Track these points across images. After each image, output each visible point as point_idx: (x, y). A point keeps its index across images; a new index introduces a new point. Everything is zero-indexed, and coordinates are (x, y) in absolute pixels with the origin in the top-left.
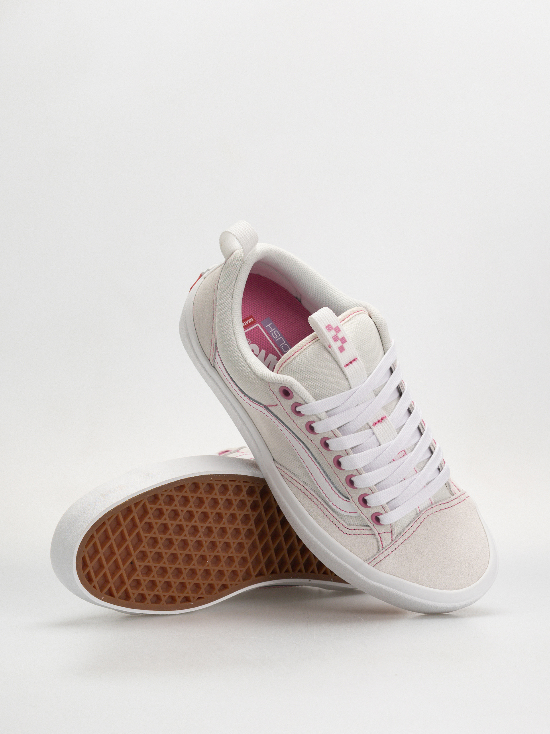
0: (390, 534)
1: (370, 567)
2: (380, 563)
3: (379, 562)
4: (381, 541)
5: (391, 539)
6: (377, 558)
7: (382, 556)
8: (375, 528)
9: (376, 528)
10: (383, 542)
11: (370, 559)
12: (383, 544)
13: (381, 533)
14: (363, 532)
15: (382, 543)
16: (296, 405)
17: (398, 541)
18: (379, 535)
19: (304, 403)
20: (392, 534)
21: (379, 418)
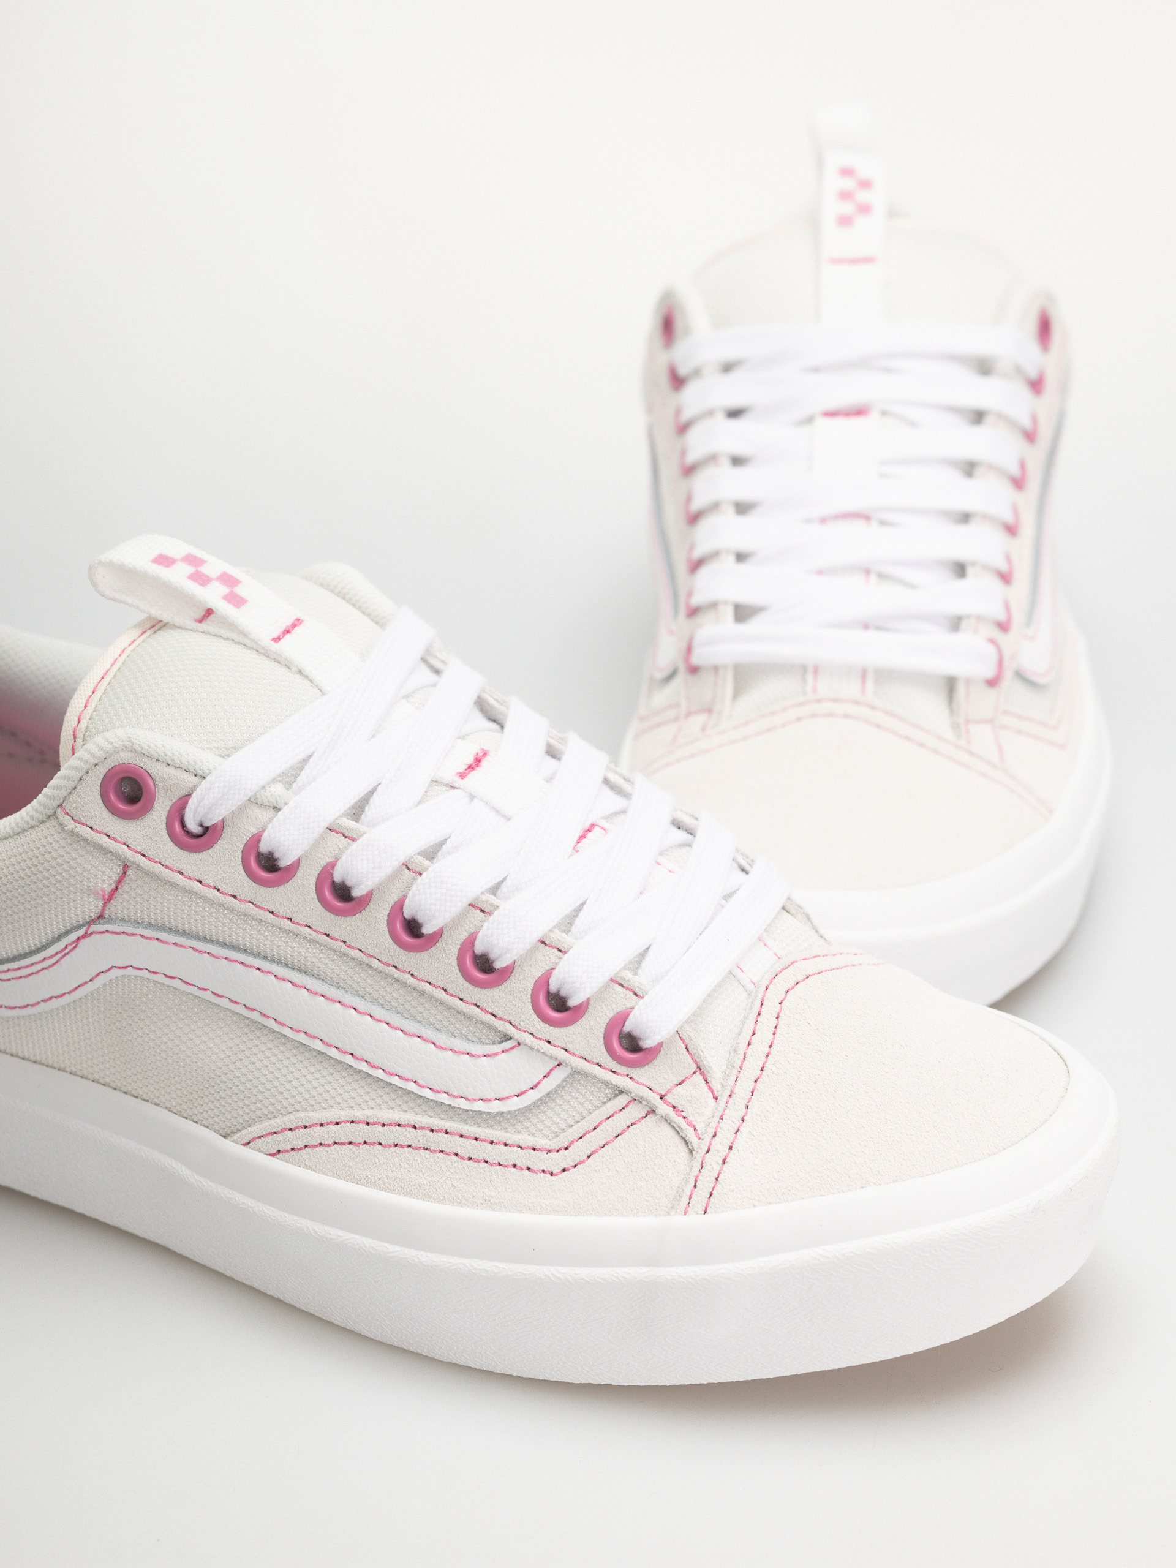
0: (698, 1077)
1: (696, 1218)
2: (719, 1187)
3: (713, 1188)
4: (684, 1118)
5: (711, 1095)
6: (700, 1177)
7: (714, 1160)
8: (637, 1082)
9: (640, 1081)
10: (691, 1118)
11: (680, 1197)
12: (694, 1123)
13: (669, 1091)
14: (610, 1128)
15: (690, 1124)
16: (178, 812)
17: (736, 1090)
18: (666, 1102)
19: (195, 780)
20: (702, 1074)
21: (470, 760)
